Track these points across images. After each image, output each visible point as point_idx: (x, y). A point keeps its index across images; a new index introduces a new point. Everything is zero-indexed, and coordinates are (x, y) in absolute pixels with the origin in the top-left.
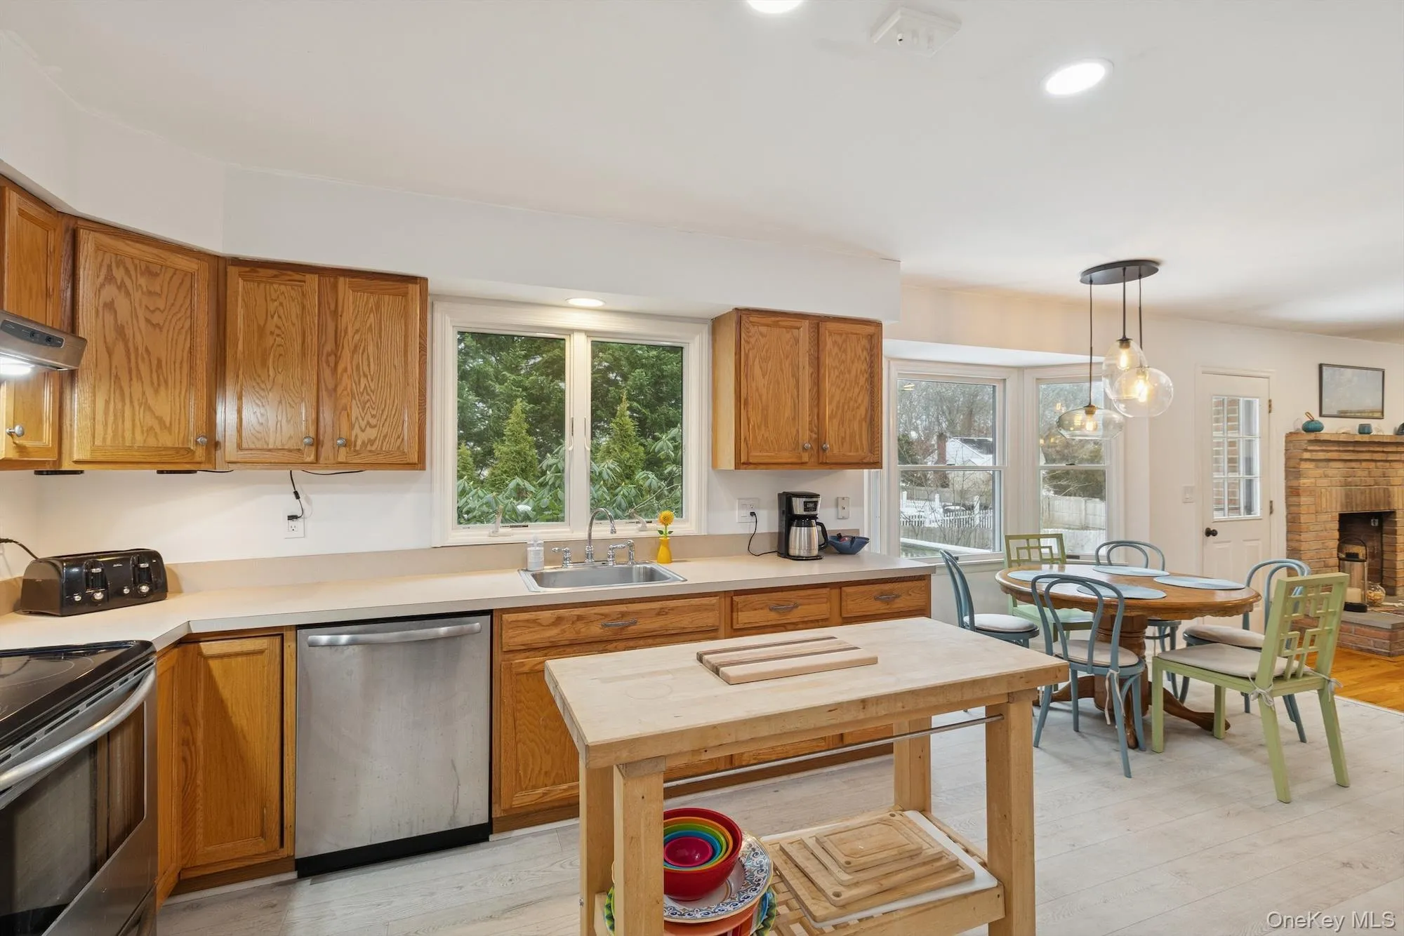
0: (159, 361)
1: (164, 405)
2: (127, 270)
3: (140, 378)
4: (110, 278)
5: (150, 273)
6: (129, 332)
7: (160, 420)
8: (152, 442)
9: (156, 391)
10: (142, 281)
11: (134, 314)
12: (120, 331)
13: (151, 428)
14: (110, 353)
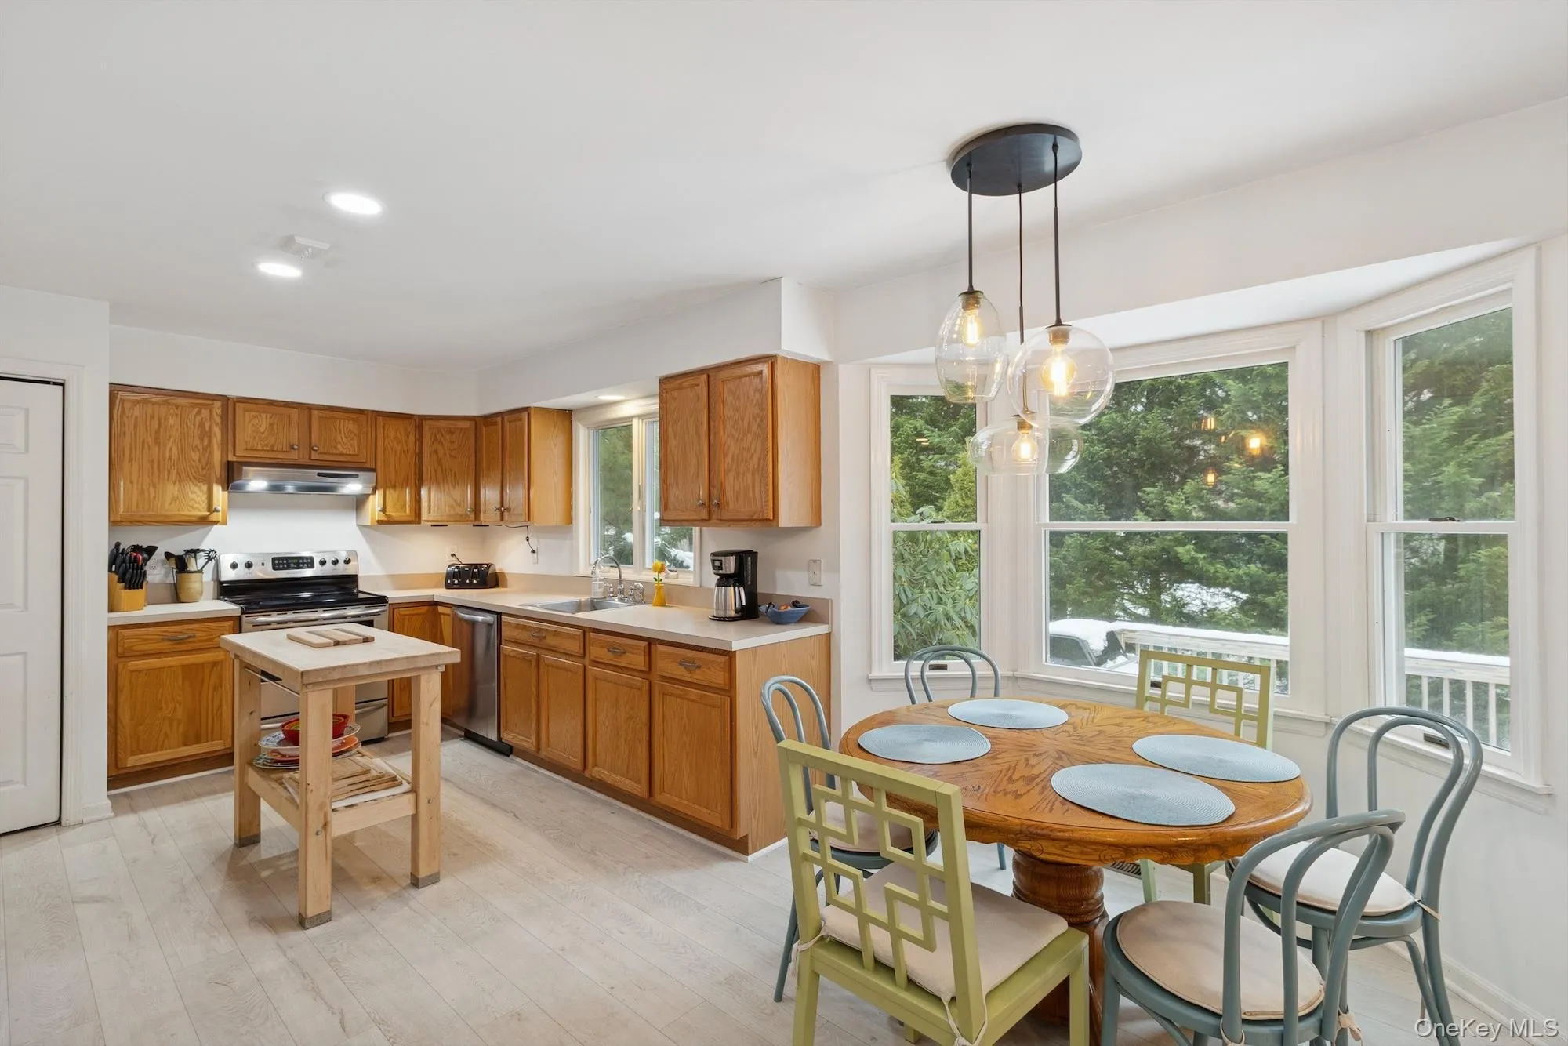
0: (455, 473)
1: (457, 493)
2: (442, 435)
3: (447, 482)
4: (436, 439)
5: (451, 432)
6: (443, 461)
7: (455, 501)
8: (452, 512)
9: (454, 488)
10: (448, 437)
11: (445, 454)
12: (440, 462)
13: (452, 506)
14: (436, 472)
